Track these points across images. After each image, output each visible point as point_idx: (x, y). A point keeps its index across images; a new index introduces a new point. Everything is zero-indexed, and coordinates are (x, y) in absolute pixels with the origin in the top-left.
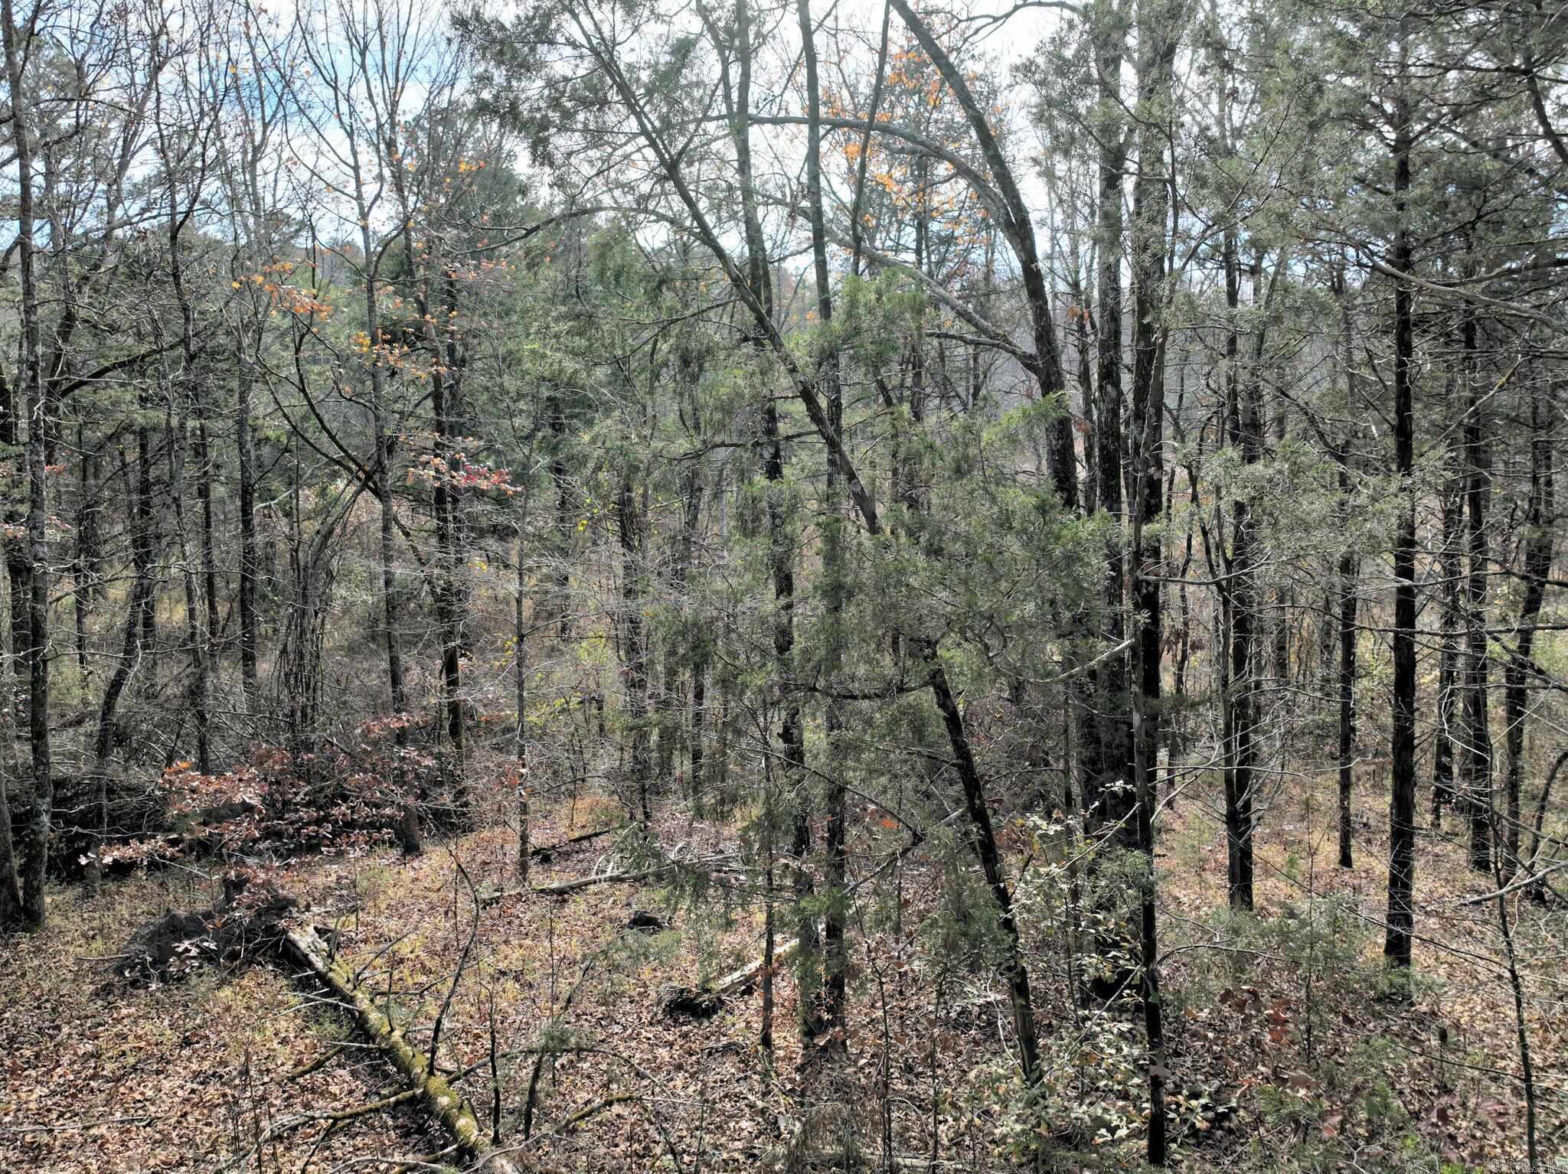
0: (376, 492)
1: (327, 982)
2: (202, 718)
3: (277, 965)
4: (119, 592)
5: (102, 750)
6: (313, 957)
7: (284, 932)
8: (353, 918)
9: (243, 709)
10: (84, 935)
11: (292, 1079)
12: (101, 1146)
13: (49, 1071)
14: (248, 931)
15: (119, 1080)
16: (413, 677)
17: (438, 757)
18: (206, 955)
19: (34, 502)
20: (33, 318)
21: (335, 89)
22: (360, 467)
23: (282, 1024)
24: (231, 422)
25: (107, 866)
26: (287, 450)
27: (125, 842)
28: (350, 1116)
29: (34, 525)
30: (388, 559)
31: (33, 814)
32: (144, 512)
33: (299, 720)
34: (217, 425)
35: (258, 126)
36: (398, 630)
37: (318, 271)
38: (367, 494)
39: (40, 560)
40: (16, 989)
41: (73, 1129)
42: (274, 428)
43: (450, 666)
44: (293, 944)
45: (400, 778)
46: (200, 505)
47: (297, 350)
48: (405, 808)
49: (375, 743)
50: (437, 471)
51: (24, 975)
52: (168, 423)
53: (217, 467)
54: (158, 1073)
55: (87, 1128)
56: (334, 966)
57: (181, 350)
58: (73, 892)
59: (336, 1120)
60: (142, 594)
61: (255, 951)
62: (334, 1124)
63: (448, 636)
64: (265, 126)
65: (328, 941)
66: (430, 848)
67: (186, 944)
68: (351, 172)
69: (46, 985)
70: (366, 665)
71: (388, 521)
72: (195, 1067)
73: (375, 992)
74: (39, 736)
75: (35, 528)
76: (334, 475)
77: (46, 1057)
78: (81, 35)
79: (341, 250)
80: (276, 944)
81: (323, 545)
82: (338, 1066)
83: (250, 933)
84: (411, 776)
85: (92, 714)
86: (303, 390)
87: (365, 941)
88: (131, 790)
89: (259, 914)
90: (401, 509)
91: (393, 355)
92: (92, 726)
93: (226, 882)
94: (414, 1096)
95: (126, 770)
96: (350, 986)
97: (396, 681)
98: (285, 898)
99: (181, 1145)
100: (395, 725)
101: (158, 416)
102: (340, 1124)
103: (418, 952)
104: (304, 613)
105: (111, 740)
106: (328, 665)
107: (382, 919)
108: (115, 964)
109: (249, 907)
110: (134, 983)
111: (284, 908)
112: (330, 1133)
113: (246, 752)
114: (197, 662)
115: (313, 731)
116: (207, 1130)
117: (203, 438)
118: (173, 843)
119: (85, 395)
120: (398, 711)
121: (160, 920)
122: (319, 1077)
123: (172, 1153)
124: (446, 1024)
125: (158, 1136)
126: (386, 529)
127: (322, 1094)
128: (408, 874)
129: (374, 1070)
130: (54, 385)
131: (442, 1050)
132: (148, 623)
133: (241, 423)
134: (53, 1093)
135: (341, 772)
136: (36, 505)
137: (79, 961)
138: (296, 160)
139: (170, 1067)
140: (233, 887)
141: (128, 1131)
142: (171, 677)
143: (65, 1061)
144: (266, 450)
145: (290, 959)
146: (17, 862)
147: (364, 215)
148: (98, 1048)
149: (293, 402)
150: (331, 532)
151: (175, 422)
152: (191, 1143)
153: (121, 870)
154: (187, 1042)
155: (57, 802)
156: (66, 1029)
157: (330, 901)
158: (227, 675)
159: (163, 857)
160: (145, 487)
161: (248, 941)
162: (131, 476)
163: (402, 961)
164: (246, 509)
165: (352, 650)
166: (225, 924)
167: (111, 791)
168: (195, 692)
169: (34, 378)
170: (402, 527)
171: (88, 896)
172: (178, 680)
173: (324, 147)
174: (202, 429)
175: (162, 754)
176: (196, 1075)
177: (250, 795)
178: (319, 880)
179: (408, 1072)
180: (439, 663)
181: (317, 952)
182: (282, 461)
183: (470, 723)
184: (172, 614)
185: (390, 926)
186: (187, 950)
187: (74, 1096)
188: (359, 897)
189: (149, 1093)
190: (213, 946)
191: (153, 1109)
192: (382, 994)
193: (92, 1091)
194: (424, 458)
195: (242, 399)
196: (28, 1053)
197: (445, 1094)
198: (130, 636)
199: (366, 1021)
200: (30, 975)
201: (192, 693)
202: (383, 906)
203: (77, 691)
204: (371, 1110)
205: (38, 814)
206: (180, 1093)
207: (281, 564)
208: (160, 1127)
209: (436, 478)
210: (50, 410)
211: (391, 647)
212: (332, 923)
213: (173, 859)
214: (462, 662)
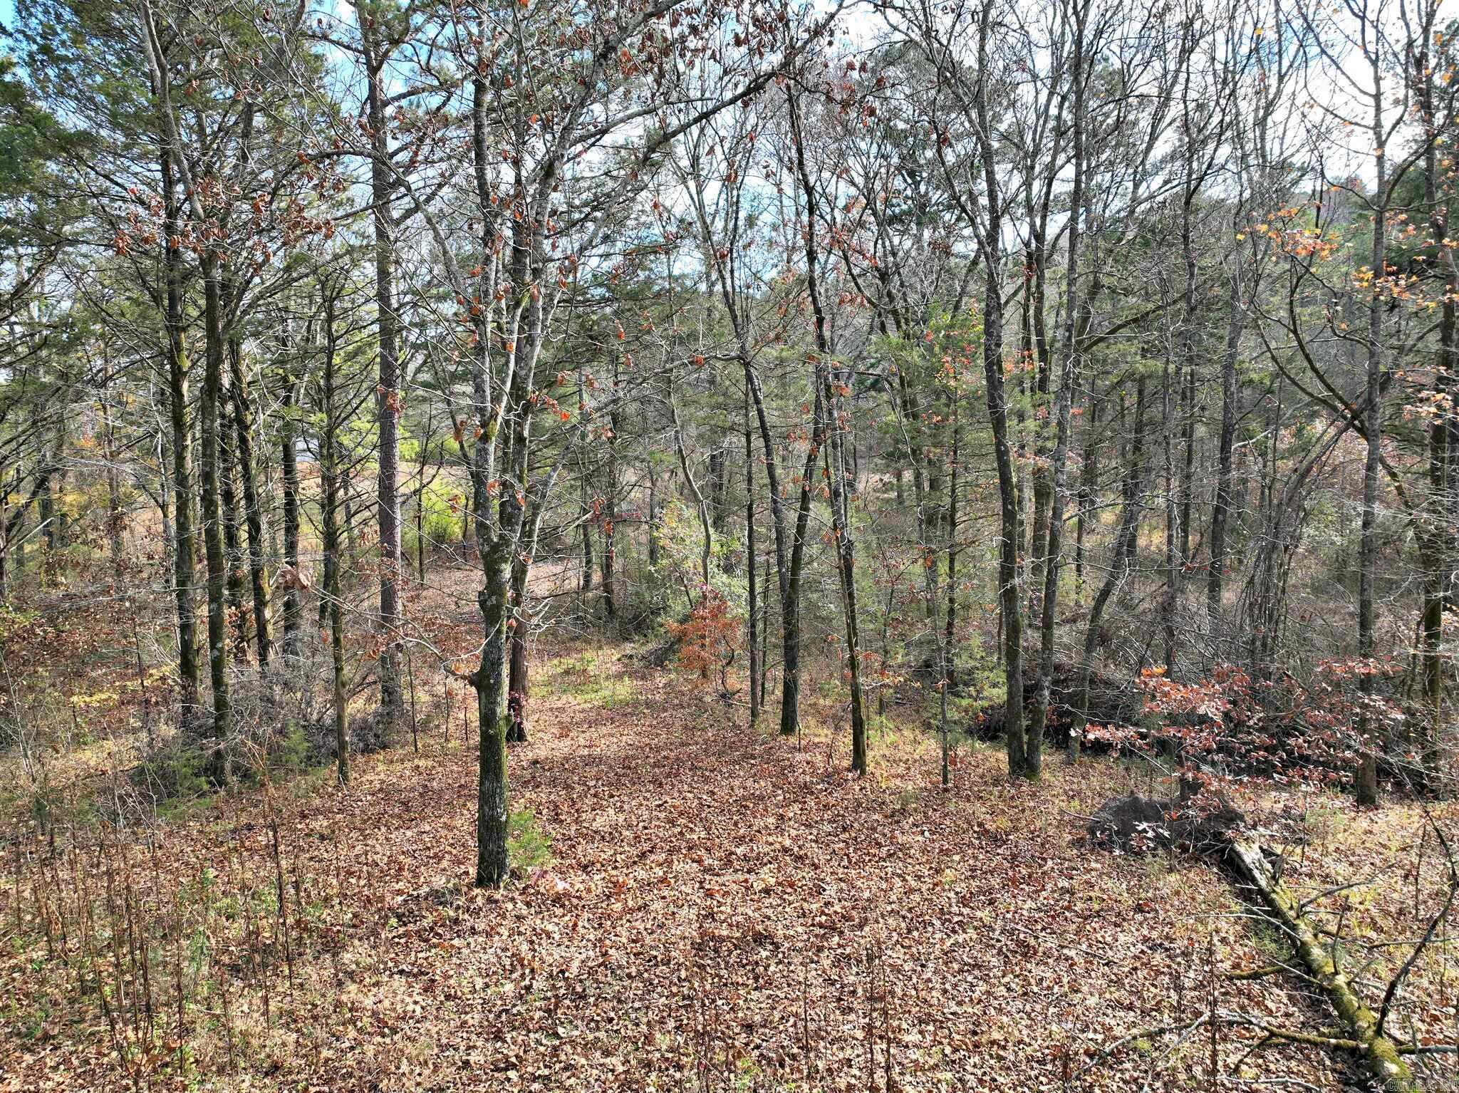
0: (1362, 431)
1: (1270, 902)
2: (1170, 632)
3: (1221, 869)
4: (1108, 517)
5: (1089, 647)
6: (1256, 873)
7: (1231, 841)
8: (1298, 850)
9: (1206, 630)
10: (1066, 792)
11: (1230, 978)
12: (1071, 965)
13: (1037, 892)
14: (1198, 831)
15: (1086, 919)
16: (1383, 623)
17: (1409, 711)
18: (1158, 838)
19: (1060, 439)
20: (1074, 289)
21: (1363, 18)
22: (1347, 406)
23: (1223, 925)
24: (1219, 368)
25: (1090, 741)
26: (1270, 391)
27: (1105, 726)
28: (1287, 1037)
29: (1058, 457)
30: (1369, 500)
31: (1037, 687)
32: (1137, 449)
33: (1259, 649)
34: (1205, 371)
35: (1273, 81)
36: (1371, 574)
37: (1323, 210)
38: (1351, 433)
39: (1061, 485)
40: (1018, 820)
41: (1051, 943)
42: (1259, 369)
43: (1431, 619)
44: (1239, 855)
45: (1362, 726)
46: (1183, 444)
47: (1293, 292)
48: (1364, 756)
49: (1337, 685)
50: (1439, 407)
51: (1023, 811)
52: (1166, 369)
53: (1203, 409)
54: (1116, 925)
55: (1063, 947)
56: (1277, 889)
57: (1182, 305)
58: (1059, 757)
59: (1272, 1034)
60: (1129, 519)
61: (1204, 850)
62: (1269, 1038)
63: (1430, 587)
64: (1281, 78)
65: (1273, 864)
66: (1388, 805)
67: (1144, 825)
68: (1372, 102)
69: (1038, 824)
70: (1332, 605)
71: (1374, 460)
72: (1146, 932)
73: (1319, 929)
74: (1048, 626)
75: (1059, 460)
76: (1313, 415)
77: (1036, 880)
78: (1131, 42)
79: (1350, 185)
80: (1222, 851)
81: (1300, 482)
82: (1276, 984)
83: (1199, 834)
84: (1374, 725)
85: (1084, 615)
86: (1295, 332)
87: (1311, 876)
88: (1108, 684)
89: (1209, 818)
90: (1388, 447)
91: (1396, 287)
92: (1083, 626)
93: (1182, 780)
94: (1357, 1049)
95: (1105, 666)
96: (1293, 913)
97: (1365, 625)
98: (1233, 811)
99: (1131, 993)
100: (1360, 669)
101: (1157, 365)
102: (1275, 1040)
103: (1368, 905)
104: (1274, 547)
105: (1097, 640)
106: (1292, 601)
107: (1328, 860)
108: (1088, 824)
109: (1203, 809)
110: (1101, 844)
111: (1232, 820)
112: (1264, 1044)
113: (1207, 670)
114: (1170, 583)
115: (1272, 661)
116: (1152, 989)
117: (1192, 382)
118: (1143, 736)
119: (1100, 349)
120: (1365, 656)
121: (1124, 797)
122: (1256, 988)
123: (1122, 995)
124: (1399, 992)
125: (1113, 977)
126: (1370, 468)
127: (1258, 1003)
128: (1363, 823)
129: (1314, 1005)
130: (1079, 343)
131: (1392, 1016)
132: (1132, 543)
133: (1228, 367)
134: (1039, 910)
135: (1297, 706)
136: (1061, 441)
137: (1062, 812)
138: (1312, 102)
139: (1125, 924)
140: (1188, 788)
141: (1091, 963)
142: (1147, 593)
143: (1049, 887)
144: (1247, 392)
145: (1234, 869)
146: (1025, 723)
147: (1381, 144)
148: (1072, 887)
149: (1282, 342)
150: (1309, 470)
151: (1172, 368)
152: (1139, 994)
153: (1100, 748)
154: (1139, 909)
155: (1056, 682)
156: (1050, 863)
157: (1276, 827)
158: (1194, 599)
159: (1134, 745)
160: (1139, 429)
161: (1197, 839)
162: (1127, 419)
163: (1349, 908)
164: (1225, 447)
165: (1318, 589)
166: (1180, 817)
167: (1092, 682)
168: (1167, 608)
169: (1069, 338)
170: (1386, 467)
171: (1069, 763)
172: (1153, 596)
173: (1343, 81)
174: (1192, 375)
175: (1134, 659)
176: (1146, 940)
177: (1211, 708)
178: (1266, 804)
179: (1352, 1022)
180: (1416, 614)
181: (1262, 870)
182: (1263, 403)
183: (1449, 683)
184: (1152, 539)
185: (1341, 870)
186: (1144, 831)
187: (1053, 917)
188: (1306, 831)
189: (1109, 939)
190: (1166, 834)
191: (1110, 953)
192: (1327, 933)
193: (1066, 919)
194: (1424, 394)
195: (1232, 344)
196: (1024, 872)
197: (1393, 1061)
198: (1119, 553)
199: (1308, 953)
200: (1027, 813)
201: (1164, 609)
202: (1331, 848)
203: (1073, 596)
204: (1308, 1041)
205: (1042, 689)
206: (1132, 949)
207: (1253, 499)
208: (1115, 970)
209: (1437, 416)
210: (1077, 363)
211: (1363, 590)
212: (1278, 849)
213: (1140, 749)
214: (1446, 616)
